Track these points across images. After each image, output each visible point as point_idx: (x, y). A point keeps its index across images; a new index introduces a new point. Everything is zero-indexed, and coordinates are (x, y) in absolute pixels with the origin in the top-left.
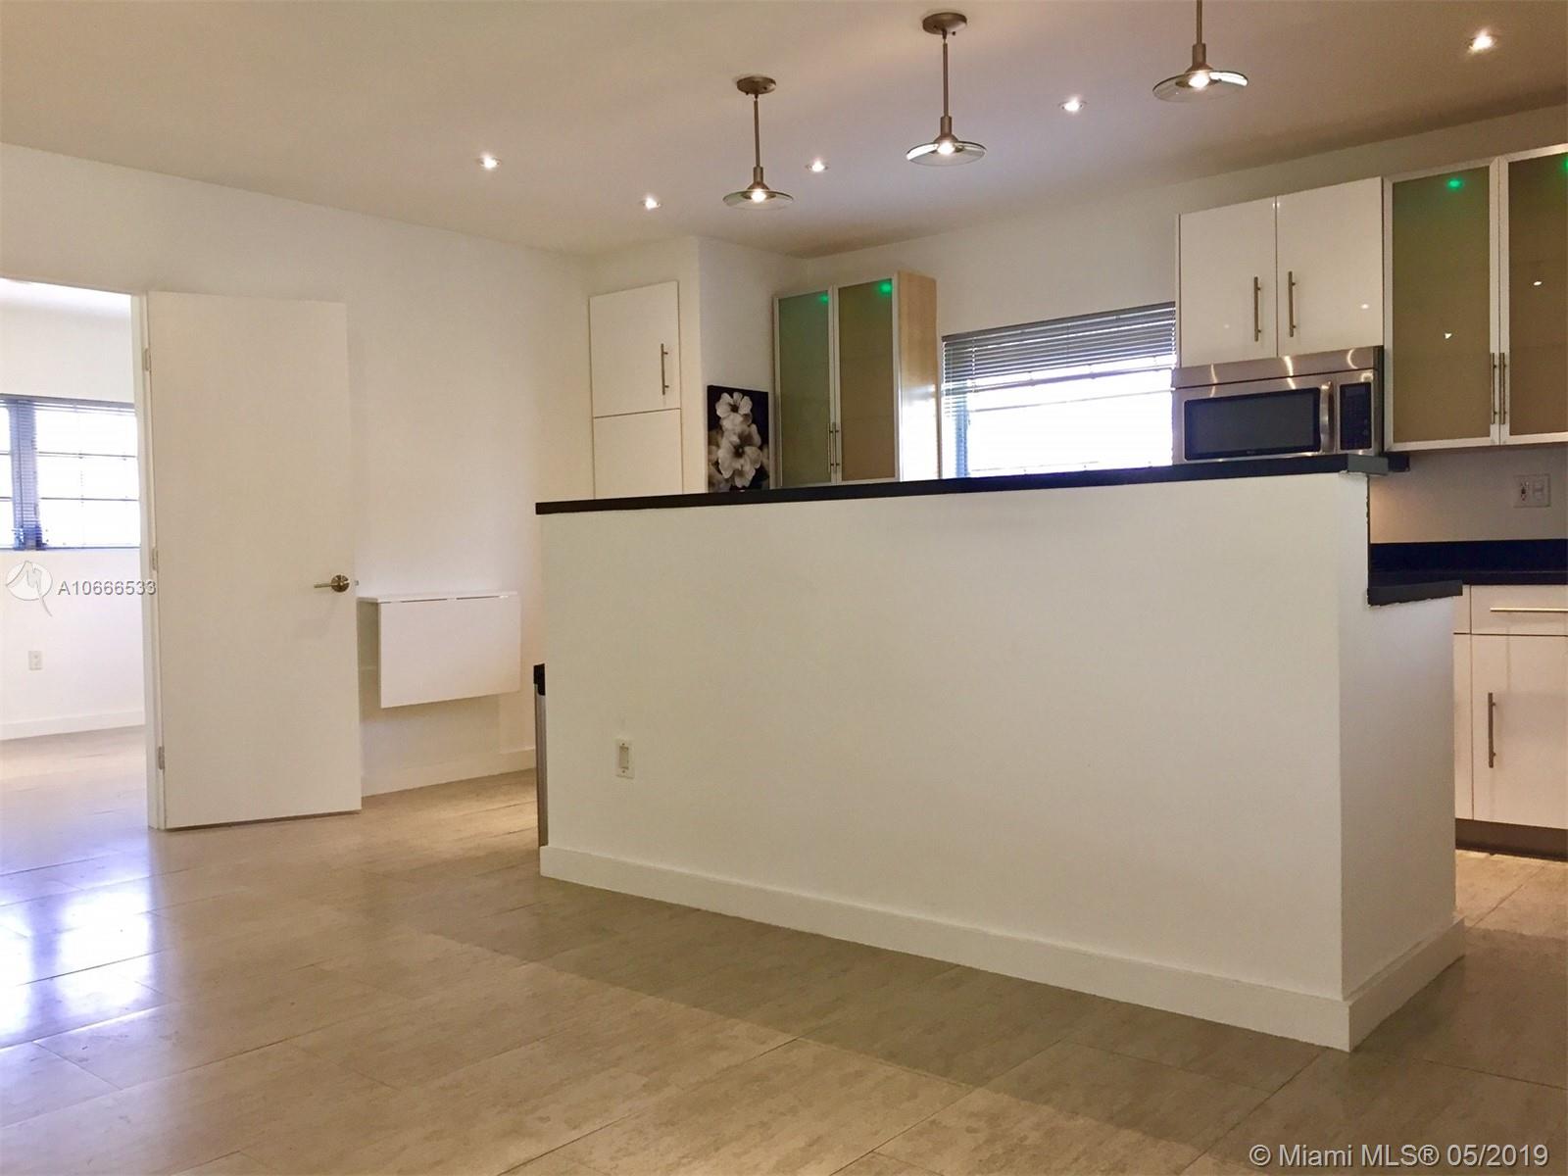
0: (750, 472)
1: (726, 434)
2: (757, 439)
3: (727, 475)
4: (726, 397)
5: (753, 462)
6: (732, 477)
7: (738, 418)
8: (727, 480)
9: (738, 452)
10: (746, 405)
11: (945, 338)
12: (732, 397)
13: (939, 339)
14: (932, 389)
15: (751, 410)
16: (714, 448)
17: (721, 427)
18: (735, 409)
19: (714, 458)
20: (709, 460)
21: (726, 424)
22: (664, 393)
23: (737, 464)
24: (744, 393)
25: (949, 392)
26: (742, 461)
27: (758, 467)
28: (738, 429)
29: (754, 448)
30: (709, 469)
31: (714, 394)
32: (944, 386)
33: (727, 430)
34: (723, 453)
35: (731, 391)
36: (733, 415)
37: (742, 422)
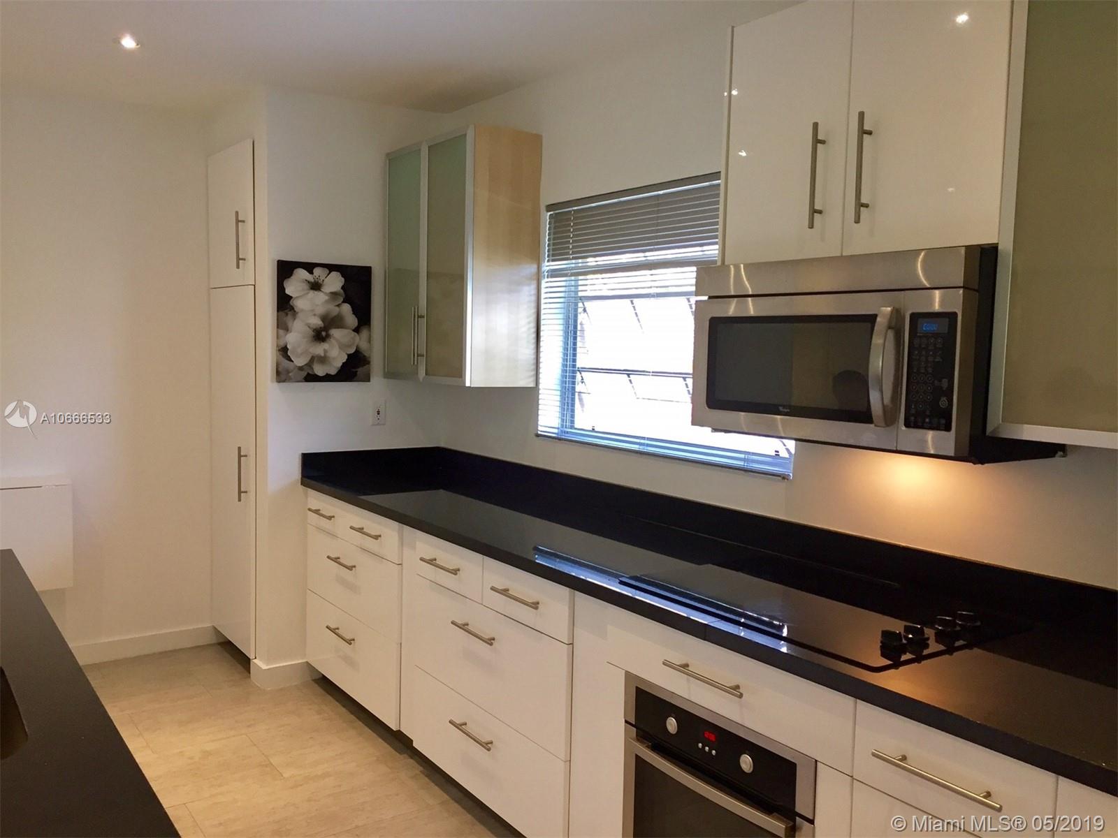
0: (338, 358)
1: (300, 315)
2: (352, 320)
3: (300, 361)
4: (301, 274)
5: (342, 347)
6: (310, 364)
7: (320, 298)
8: (301, 369)
9: (320, 335)
10: (334, 282)
11: (550, 207)
12: (311, 272)
13: (543, 208)
14: (532, 268)
15: (343, 288)
16: (281, 332)
17: (292, 308)
18: (316, 286)
19: (282, 344)
20: (277, 346)
21: (299, 304)
22: (238, 267)
23: (319, 349)
24: (331, 268)
25: (554, 274)
26: (325, 346)
27: (352, 351)
28: (321, 310)
29: (345, 332)
30: (277, 356)
31: (285, 269)
32: (547, 266)
33: (302, 310)
34: (297, 337)
35: (309, 267)
36: (312, 294)
37: (327, 302)
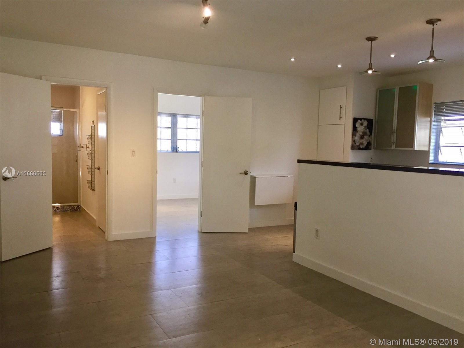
0: (365, 143)
1: (358, 132)
2: (368, 133)
3: (358, 144)
4: (359, 121)
5: (366, 141)
6: (359, 145)
7: (363, 127)
8: (358, 146)
9: (362, 137)
10: (365, 123)
11: (435, 103)
12: (361, 121)
13: (433, 103)
14: (429, 119)
15: (367, 125)
16: (354, 136)
17: (357, 130)
18: (362, 124)
19: (354, 139)
20: (352, 140)
21: (359, 129)
22: (340, 119)
23: (361, 141)
24: (365, 119)
25: (434, 121)
26: (363, 140)
27: (368, 142)
28: (362, 131)
29: (367, 136)
30: (352, 143)
31: (355, 120)
32: (434, 118)
33: (359, 131)
34: (357, 138)
35: (361, 119)
36: (361, 126)
37: (363, 129)
